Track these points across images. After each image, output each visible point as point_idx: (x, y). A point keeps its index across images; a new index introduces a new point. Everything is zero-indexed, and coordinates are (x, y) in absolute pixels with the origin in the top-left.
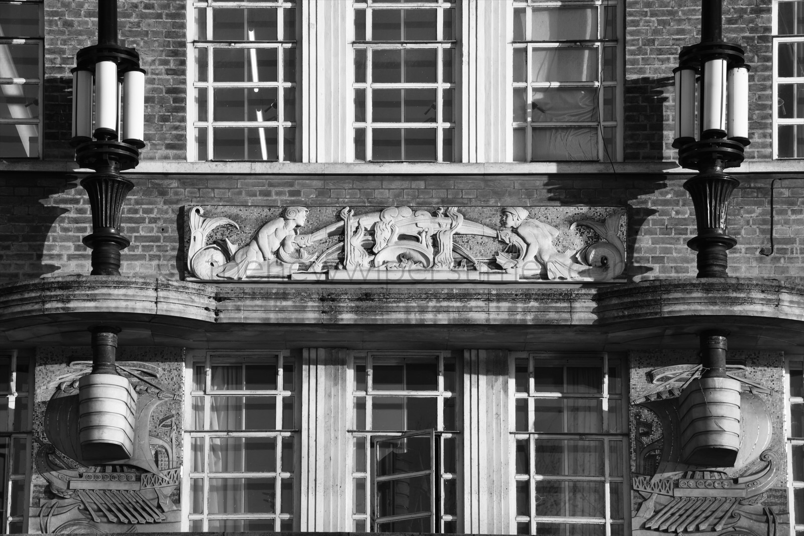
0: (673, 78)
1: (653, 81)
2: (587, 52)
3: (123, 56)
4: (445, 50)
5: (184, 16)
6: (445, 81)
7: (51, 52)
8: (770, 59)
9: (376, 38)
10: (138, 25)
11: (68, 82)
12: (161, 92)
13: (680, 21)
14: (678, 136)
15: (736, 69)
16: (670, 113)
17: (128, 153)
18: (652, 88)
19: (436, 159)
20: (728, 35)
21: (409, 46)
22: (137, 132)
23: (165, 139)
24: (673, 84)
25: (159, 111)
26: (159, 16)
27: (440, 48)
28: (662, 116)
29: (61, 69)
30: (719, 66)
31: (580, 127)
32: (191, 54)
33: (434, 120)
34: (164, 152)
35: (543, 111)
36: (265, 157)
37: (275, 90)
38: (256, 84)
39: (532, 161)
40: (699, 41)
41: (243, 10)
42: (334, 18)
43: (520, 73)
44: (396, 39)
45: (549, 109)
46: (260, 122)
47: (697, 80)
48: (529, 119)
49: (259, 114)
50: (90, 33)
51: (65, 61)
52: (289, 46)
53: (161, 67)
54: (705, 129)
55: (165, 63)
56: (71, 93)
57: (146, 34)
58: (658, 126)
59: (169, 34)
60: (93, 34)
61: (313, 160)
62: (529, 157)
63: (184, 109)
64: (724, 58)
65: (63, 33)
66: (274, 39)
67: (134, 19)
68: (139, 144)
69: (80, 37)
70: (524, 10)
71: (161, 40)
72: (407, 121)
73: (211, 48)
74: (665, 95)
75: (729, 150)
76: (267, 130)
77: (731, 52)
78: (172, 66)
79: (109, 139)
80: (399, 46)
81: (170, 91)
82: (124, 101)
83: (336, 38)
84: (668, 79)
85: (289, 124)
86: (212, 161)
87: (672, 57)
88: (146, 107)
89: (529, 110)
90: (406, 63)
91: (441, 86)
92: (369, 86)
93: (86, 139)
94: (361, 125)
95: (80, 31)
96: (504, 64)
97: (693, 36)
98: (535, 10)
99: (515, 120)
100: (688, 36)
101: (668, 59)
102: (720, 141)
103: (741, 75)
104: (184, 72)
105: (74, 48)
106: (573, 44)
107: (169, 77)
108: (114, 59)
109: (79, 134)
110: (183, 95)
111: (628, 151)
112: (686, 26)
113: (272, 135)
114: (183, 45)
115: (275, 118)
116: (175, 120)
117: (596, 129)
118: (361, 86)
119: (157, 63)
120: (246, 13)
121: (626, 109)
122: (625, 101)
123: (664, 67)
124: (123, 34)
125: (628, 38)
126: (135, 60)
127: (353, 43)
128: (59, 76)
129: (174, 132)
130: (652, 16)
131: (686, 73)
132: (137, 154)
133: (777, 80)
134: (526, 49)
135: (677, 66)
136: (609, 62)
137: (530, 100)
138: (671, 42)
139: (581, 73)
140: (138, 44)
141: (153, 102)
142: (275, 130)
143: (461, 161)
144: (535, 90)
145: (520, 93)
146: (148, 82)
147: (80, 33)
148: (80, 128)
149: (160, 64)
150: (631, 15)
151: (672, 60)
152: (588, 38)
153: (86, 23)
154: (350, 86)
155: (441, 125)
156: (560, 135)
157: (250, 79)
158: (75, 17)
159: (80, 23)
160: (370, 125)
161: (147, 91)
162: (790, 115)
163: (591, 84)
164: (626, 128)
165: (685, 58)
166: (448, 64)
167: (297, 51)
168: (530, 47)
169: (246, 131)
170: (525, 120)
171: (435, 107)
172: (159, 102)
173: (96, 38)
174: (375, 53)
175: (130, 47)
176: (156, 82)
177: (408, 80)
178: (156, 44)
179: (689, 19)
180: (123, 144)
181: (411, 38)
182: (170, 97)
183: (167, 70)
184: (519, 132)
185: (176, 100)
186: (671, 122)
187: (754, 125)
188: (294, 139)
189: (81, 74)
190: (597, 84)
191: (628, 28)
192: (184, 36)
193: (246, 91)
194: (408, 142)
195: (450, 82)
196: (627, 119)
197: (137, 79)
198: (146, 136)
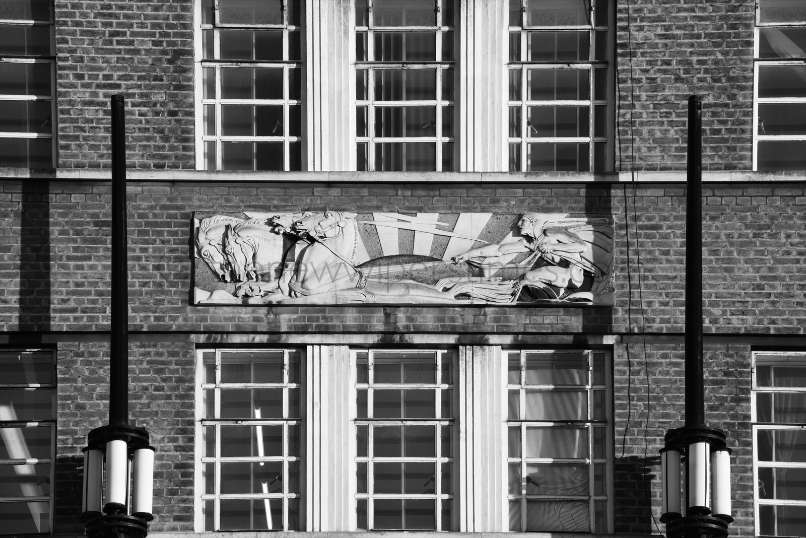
0: (660, 458)
1: (641, 460)
2: (578, 432)
3: (133, 435)
4: (443, 428)
5: (193, 397)
6: (443, 455)
7: (63, 433)
8: (750, 444)
9: (378, 416)
10: (148, 406)
11: (80, 461)
12: (170, 468)
13: (665, 406)
14: (665, 512)
15: (718, 452)
16: (657, 490)
17: (136, 526)
18: (640, 466)
19: (435, 528)
20: (710, 421)
21: (409, 423)
22: (146, 505)
23: (173, 511)
24: (660, 463)
25: (167, 485)
26: (169, 397)
27: (439, 425)
28: (650, 492)
29: (73, 449)
30: (702, 449)
31: (572, 501)
32: (199, 432)
33: (433, 491)
34: (172, 523)
35: (537, 485)
36: (270, 527)
37: (280, 464)
38: (262, 458)
39: (527, 531)
40: (683, 425)
41: (250, 390)
42: (338, 398)
43: (514, 449)
44: (396, 416)
45: (543, 483)
46: (266, 494)
47: (682, 460)
48: (524, 492)
49: (265, 486)
50: (101, 415)
51: (76, 441)
52: (294, 423)
53: (171, 444)
54: (691, 506)
55: (174, 440)
56: (82, 471)
57: (156, 414)
58: (647, 501)
59: (178, 414)
60: (105, 415)
61: (317, 529)
62: (524, 527)
63: (192, 483)
64: (707, 441)
65: (75, 415)
66: (279, 416)
67: (144, 401)
68: (148, 517)
69: (92, 419)
70: (518, 392)
71: (170, 419)
72: (407, 492)
73: (218, 426)
74: (652, 473)
75: (714, 526)
76: (272, 501)
77: (713, 436)
78: (181, 443)
79: (119, 513)
80: (399, 423)
81: (178, 466)
82: (133, 477)
83: (339, 416)
84: (655, 458)
85: (293, 496)
86: (218, 531)
87: (658, 438)
88: (155, 482)
89: (524, 484)
90: (406, 438)
91: (440, 460)
92: (371, 460)
93: (96, 514)
94: (363, 496)
95: (92, 413)
96: (500, 440)
97: (678, 420)
98: (528, 392)
99: (510, 492)
100: (672, 420)
101: (655, 440)
102: (705, 517)
103: (724, 458)
104: (192, 449)
105: (86, 429)
106: (564, 424)
107: (178, 453)
108: (124, 438)
109: (89, 509)
110: (191, 470)
111: (619, 524)
112: (671, 411)
113: (277, 506)
114: (192, 423)
115: (280, 490)
116: (183, 493)
117: (587, 502)
118: (363, 459)
119: (166, 440)
120: (252, 393)
121: (616, 485)
122: (615, 478)
123: (650, 447)
124: (134, 415)
125: (617, 419)
126: (144, 438)
127: (356, 420)
128: (70, 455)
129: (182, 505)
130: (639, 400)
131: (672, 454)
132: (146, 526)
133: (757, 464)
134: (520, 428)
135: (663, 446)
136: (599, 441)
137: (524, 475)
138: (657, 425)
139: (573, 450)
140: (148, 424)
141: (162, 477)
142: (280, 501)
143: (459, 531)
144: (529, 465)
145: (514, 468)
146: (157, 458)
147: (92, 415)
148: (90, 503)
149: (169, 442)
150: (619, 399)
151: (658, 441)
152: (579, 419)
153: (98, 405)
154: (352, 460)
155: (440, 497)
156: (553, 508)
157: (256, 454)
158: (87, 400)
159: (91, 406)
160: (371, 496)
161: (156, 467)
162: (770, 497)
163: (582, 461)
164: (616, 502)
165: (671, 439)
166: (446, 440)
167: (302, 428)
168: (524, 425)
169: (252, 502)
170: (520, 493)
171: (434, 480)
172: (167, 477)
173: (107, 419)
174: (376, 429)
175: (141, 426)
176: (165, 458)
177: (408, 455)
178: (165, 423)
179: (674, 405)
180: (132, 518)
181: (410, 416)
182: (178, 472)
183: (175, 447)
184: (515, 504)
185: (184, 475)
186: (658, 498)
187: (736, 504)
188: (298, 509)
189: (92, 453)
190: (588, 461)
191: (617, 411)
192: (193, 415)
193: (252, 465)
194: (408, 512)
195: (449, 457)
196: (617, 494)
197: (147, 457)
198: (155, 510)
